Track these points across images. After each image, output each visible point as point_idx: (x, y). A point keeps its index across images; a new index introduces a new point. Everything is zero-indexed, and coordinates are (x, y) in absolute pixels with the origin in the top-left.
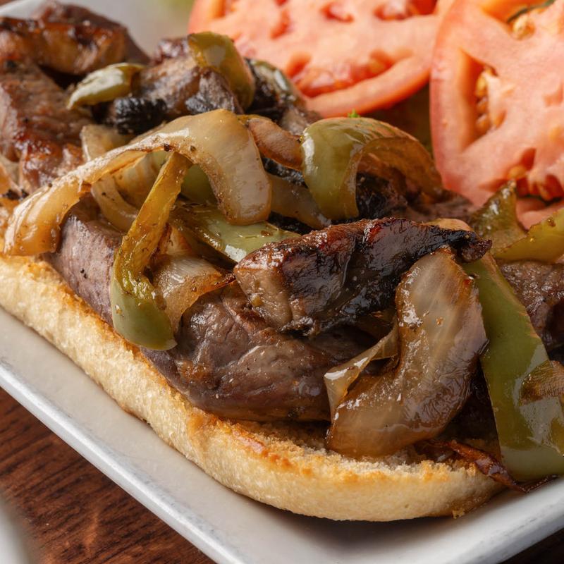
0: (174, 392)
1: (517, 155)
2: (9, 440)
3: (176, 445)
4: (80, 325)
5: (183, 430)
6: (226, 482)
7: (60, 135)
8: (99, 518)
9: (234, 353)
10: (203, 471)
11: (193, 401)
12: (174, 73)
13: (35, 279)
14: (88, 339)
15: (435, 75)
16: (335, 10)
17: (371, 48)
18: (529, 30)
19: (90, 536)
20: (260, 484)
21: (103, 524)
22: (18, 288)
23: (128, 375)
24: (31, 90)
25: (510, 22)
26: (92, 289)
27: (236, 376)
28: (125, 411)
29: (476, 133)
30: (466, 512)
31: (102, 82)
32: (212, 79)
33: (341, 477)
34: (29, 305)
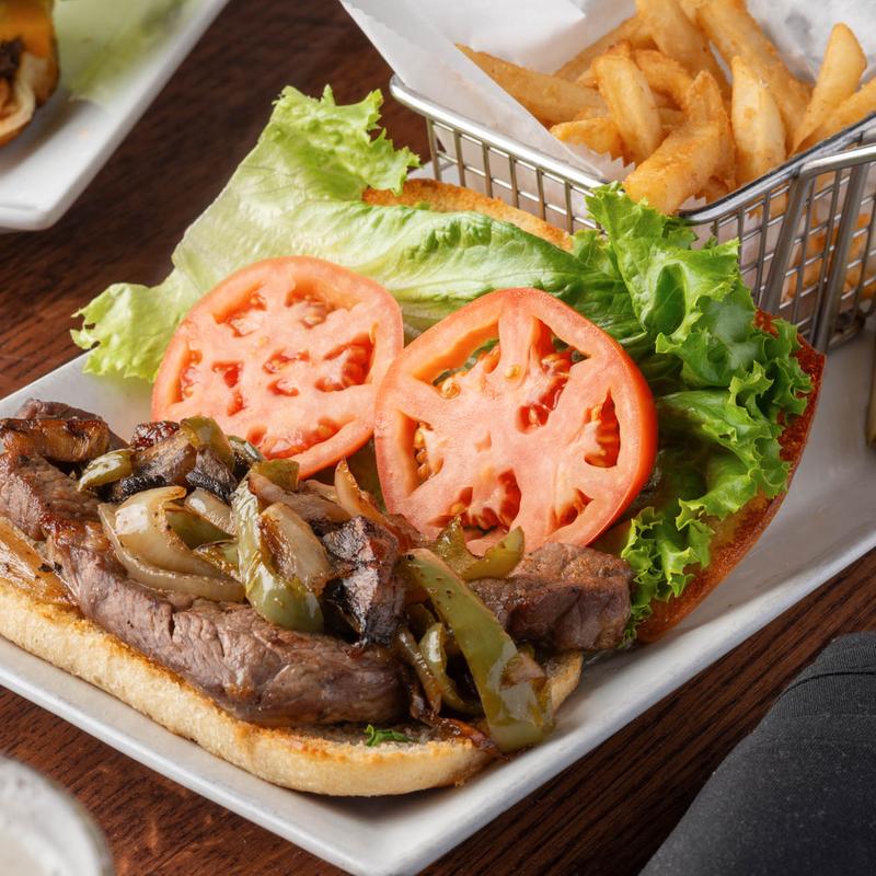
0: (220, 710)
1: (457, 495)
2: (65, 773)
3: (224, 754)
4: (129, 668)
5: (231, 740)
6: (270, 778)
7: (77, 515)
8: (156, 825)
9: (269, 673)
10: (249, 773)
11: (239, 716)
12: (166, 453)
13: (81, 634)
14: (137, 677)
15: (377, 433)
16: (281, 386)
17: (318, 416)
18: (456, 390)
19: (153, 840)
20: (302, 774)
21: (161, 830)
22: (67, 644)
23: (177, 703)
24: (45, 478)
25: (436, 384)
26: (139, 636)
27: (273, 691)
28: (174, 733)
29: (419, 480)
30: (466, 781)
31: (106, 466)
32: (207, 456)
33: (370, 760)
34: (78, 657)
